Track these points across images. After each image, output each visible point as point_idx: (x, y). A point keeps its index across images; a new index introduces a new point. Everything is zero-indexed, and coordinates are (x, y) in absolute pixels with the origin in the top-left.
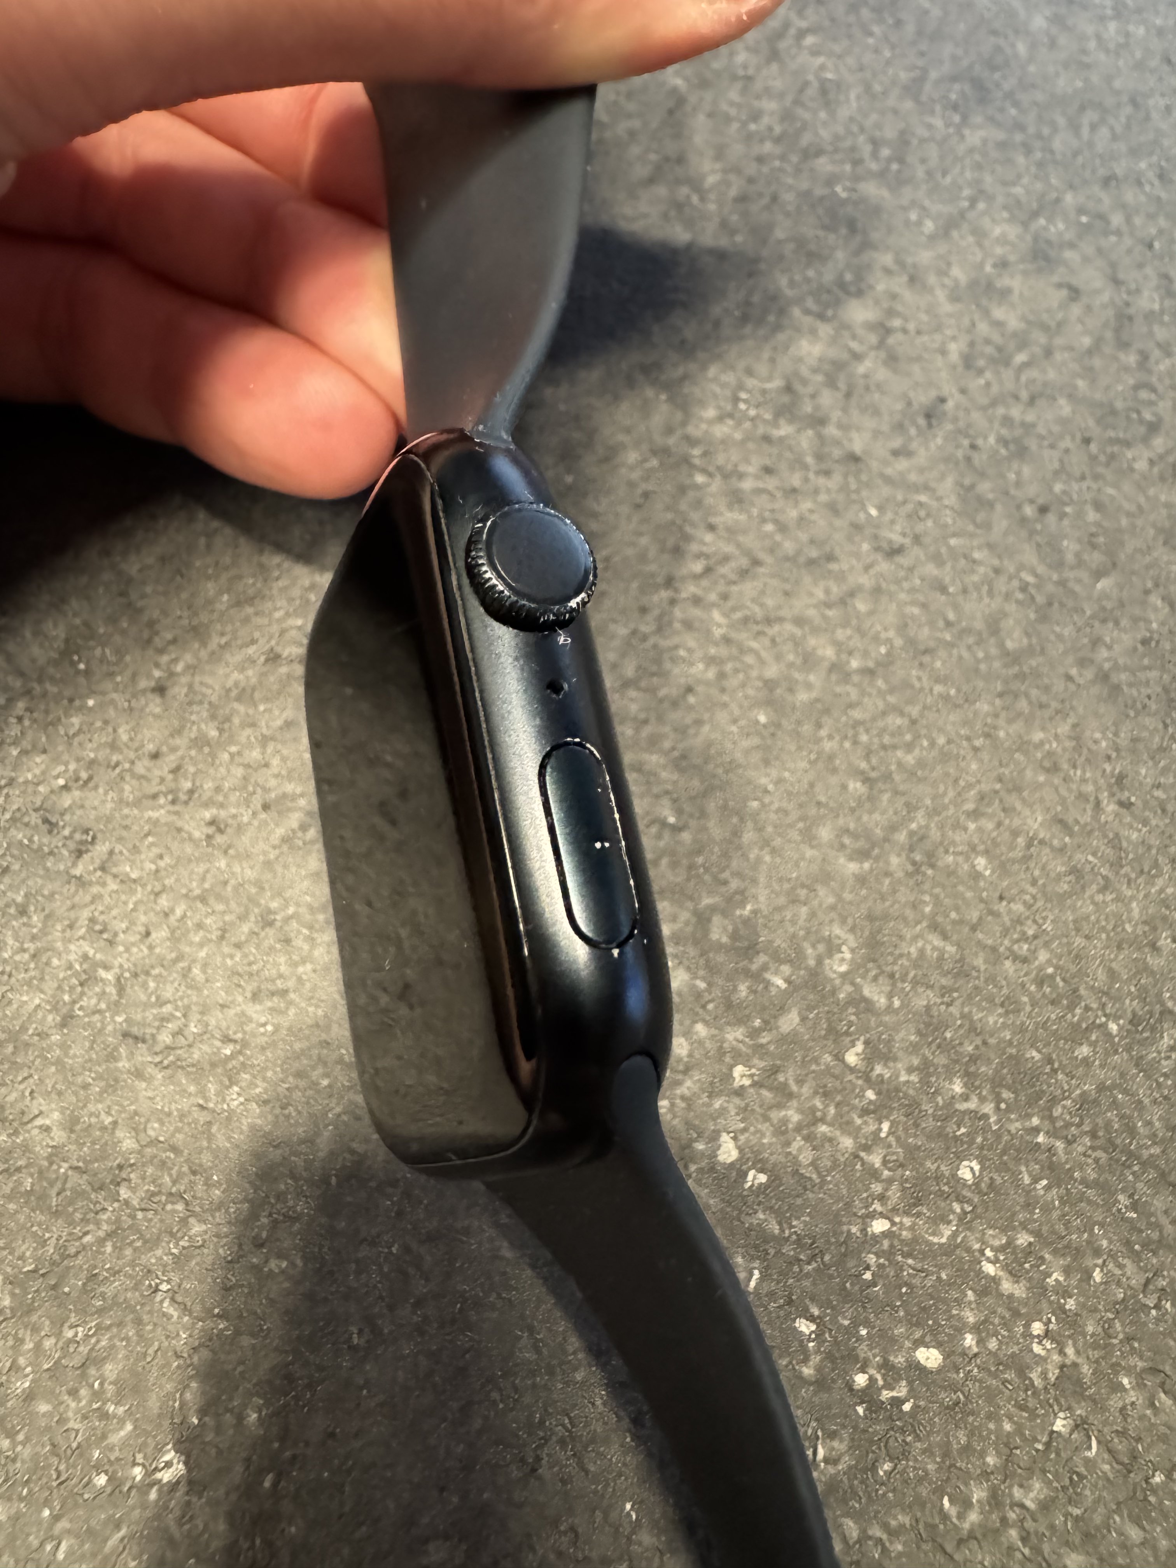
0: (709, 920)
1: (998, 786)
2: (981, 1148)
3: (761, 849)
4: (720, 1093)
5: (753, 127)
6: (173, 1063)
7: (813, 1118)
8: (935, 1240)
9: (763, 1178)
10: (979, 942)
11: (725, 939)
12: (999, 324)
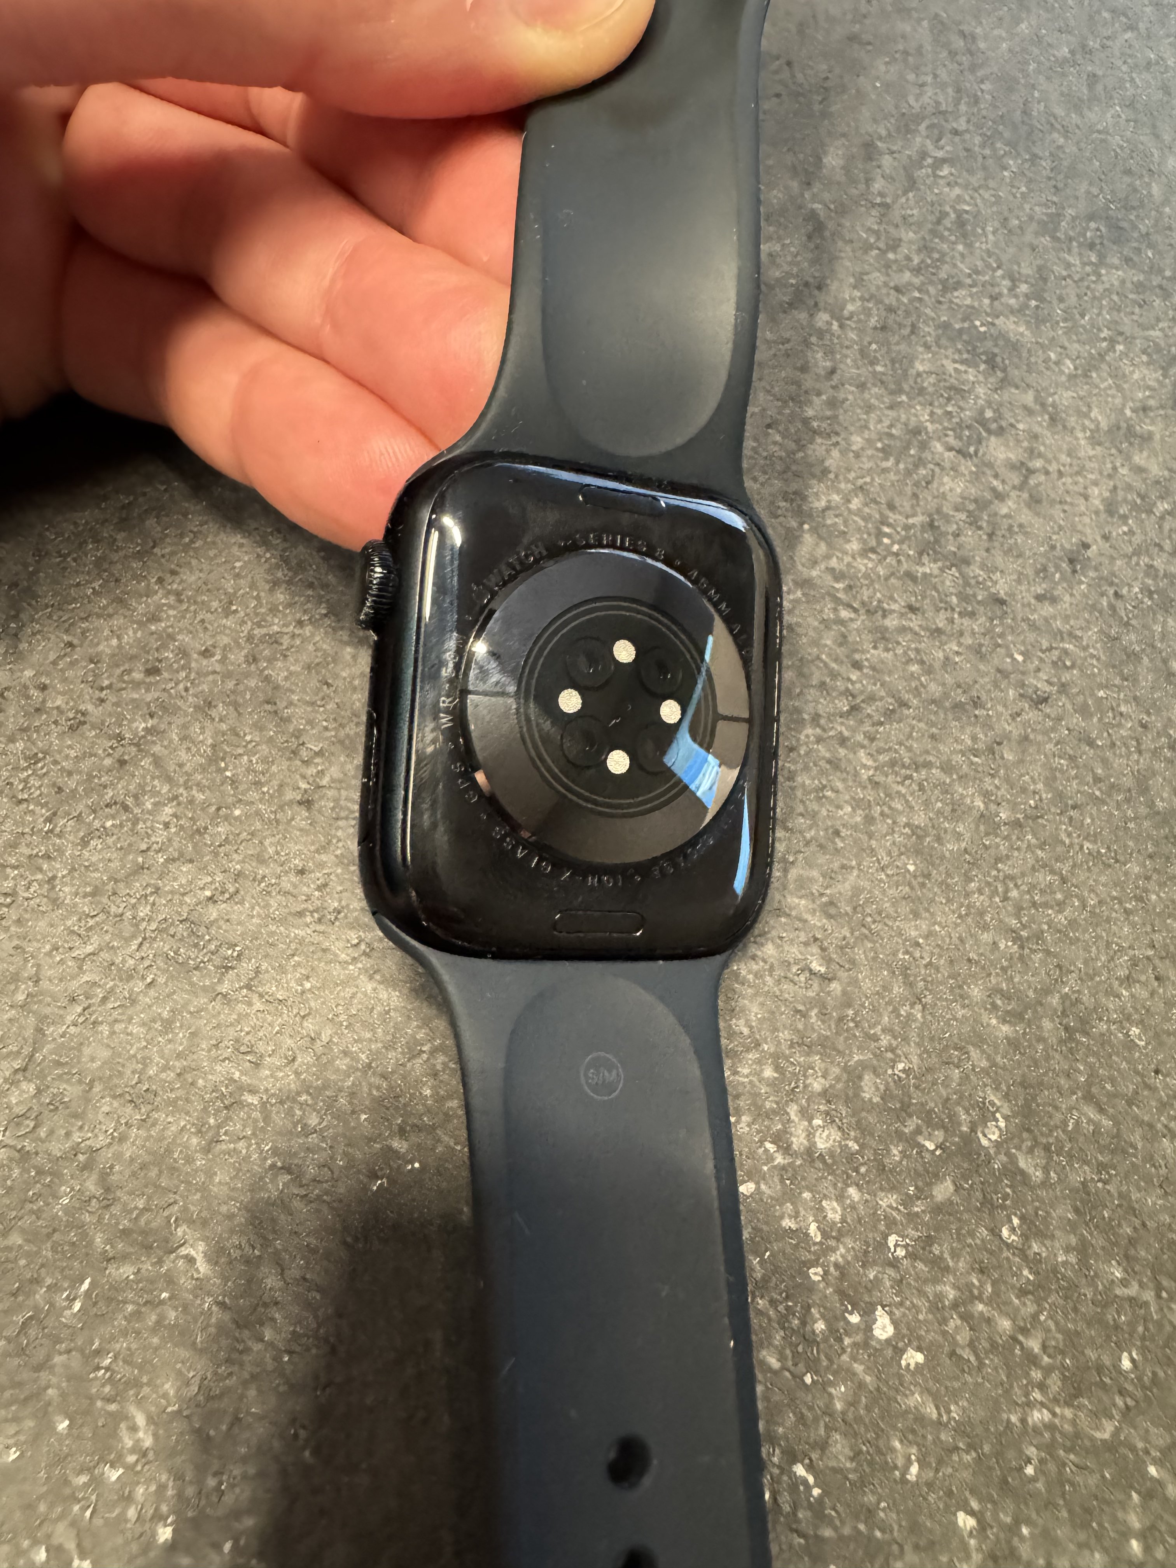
0: (860, 1078)
1: (1150, 953)
2: (1143, 1338)
3: (912, 1005)
4: (875, 1264)
5: (891, 256)
6: (319, 1197)
7: (968, 1295)
8: (1098, 1435)
9: (920, 1358)
10: (1136, 1118)
11: (876, 1100)
12: (1139, 470)
